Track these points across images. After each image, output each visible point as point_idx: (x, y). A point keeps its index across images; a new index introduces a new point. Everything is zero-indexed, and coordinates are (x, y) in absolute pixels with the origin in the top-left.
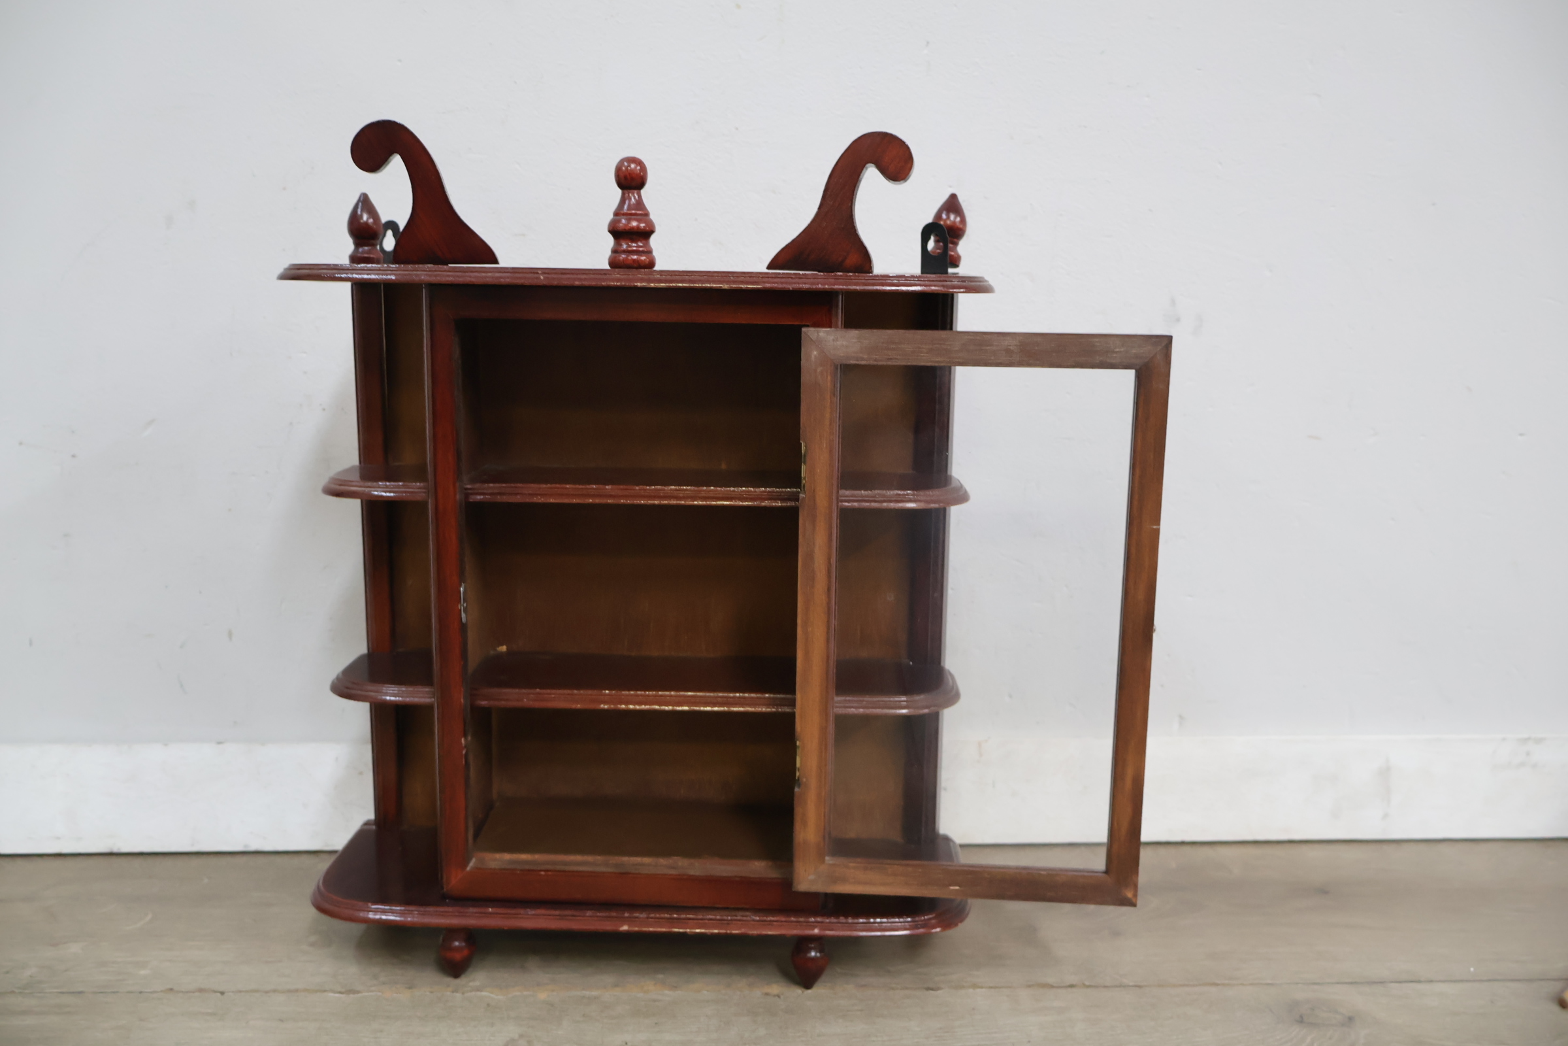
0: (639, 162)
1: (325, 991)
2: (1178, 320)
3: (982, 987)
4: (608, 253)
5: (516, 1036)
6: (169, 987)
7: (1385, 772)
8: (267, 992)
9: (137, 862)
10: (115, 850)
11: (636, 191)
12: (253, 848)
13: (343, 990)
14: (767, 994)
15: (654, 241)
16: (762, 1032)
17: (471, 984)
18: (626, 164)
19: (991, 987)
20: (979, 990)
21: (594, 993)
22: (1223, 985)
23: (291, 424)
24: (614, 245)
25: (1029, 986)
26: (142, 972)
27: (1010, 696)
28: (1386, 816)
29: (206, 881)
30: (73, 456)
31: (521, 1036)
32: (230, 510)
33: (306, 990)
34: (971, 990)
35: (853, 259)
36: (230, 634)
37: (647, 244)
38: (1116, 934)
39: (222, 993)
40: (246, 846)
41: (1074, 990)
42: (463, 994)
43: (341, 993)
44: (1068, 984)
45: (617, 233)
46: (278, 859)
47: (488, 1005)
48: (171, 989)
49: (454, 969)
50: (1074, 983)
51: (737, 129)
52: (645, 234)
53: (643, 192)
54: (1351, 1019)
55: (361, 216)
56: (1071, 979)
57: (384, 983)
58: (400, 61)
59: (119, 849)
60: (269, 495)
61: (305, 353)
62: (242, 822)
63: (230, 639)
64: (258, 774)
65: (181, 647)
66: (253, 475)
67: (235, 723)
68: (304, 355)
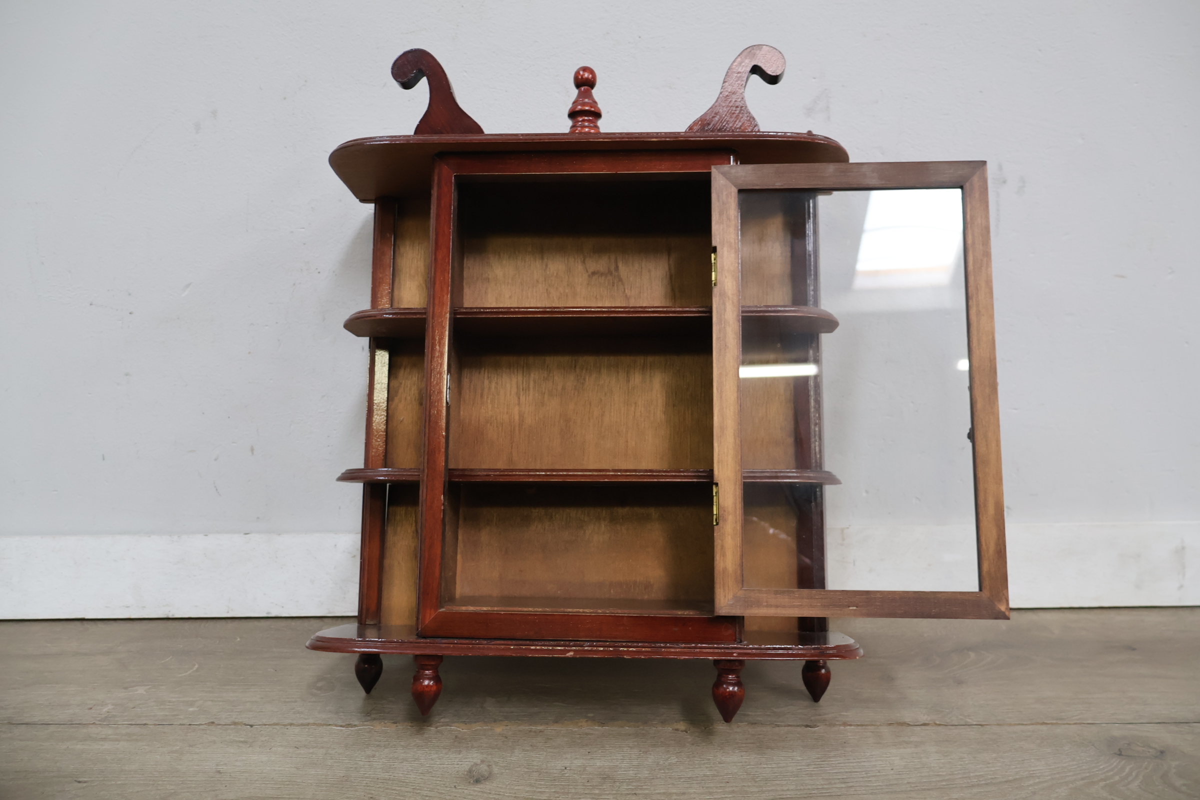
1: (329, 725)
2: (1005, 182)
3: (851, 725)
5: (479, 762)
6: (211, 721)
7: (1181, 551)
8: (285, 725)
9: (187, 625)
10: (170, 616)
11: (590, 90)
12: (273, 615)
13: (344, 724)
14: (677, 730)
16: (674, 759)
17: (442, 720)
19: (858, 725)
20: (850, 728)
21: (540, 728)
22: (1052, 724)
23: (294, 284)
24: (573, 122)
25: (890, 724)
26: (191, 709)
27: (867, 492)
28: (1181, 587)
29: (239, 639)
31: (483, 761)
32: (249, 353)
33: (314, 724)
34: (842, 728)
36: (252, 450)
38: (960, 682)
39: (252, 726)
40: (268, 613)
41: (927, 728)
42: (436, 728)
43: (341, 726)
44: (921, 723)
45: (575, 115)
46: (293, 623)
47: (456, 737)
48: (213, 723)
50: (927, 722)
54: (1162, 752)
56: (924, 718)
57: (375, 719)
59: (173, 615)
60: (279, 340)
61: (304, 228)
62: (265, 594)
63: (253, 453)
64: (277, 557)
65: (216, 460)
66: (267, 326)
67: (258, 518)
68: (303, 230)
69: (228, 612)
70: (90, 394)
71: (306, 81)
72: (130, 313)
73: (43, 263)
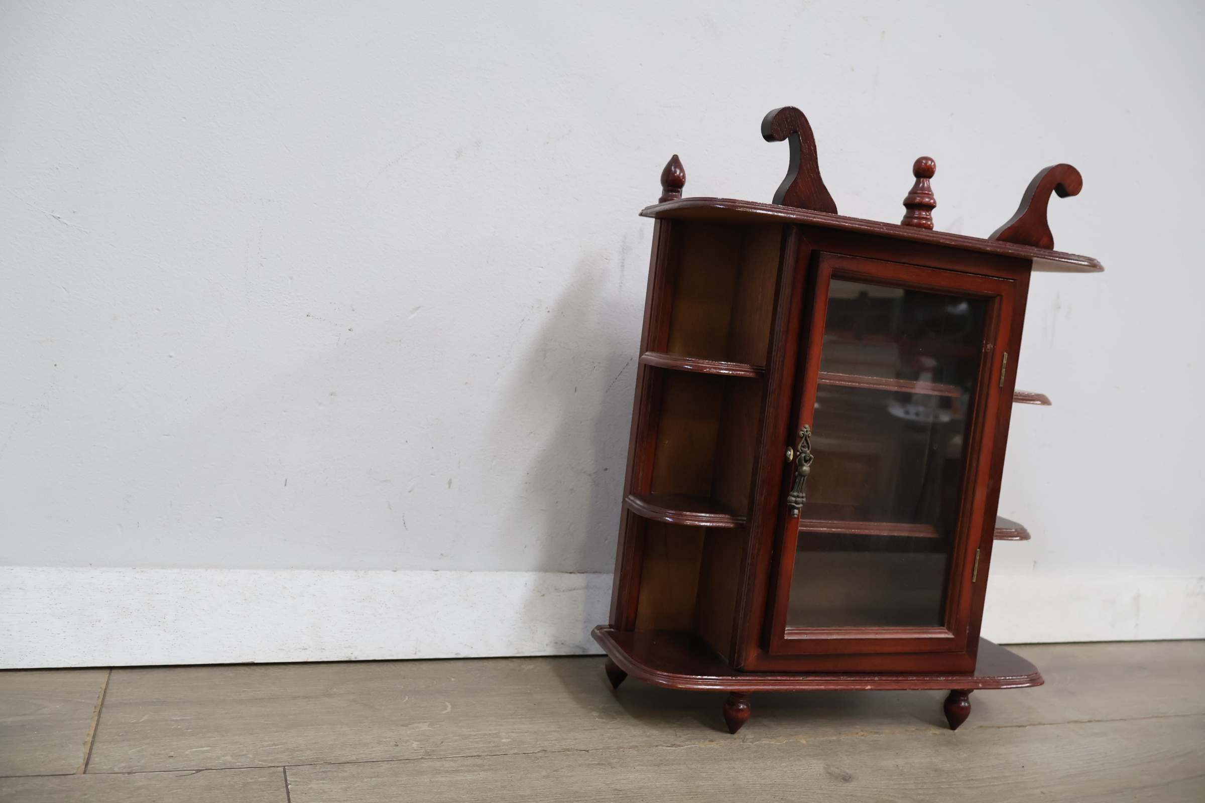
0: (932, 161)
4: (901, 218)
6: (541, 749)
8: (617, 749)
10: (353, 659)
11: (928, 179)
15: (934, 213)
18: (924, 161)
23: (523, 320)
24: (908, 212)
25: (1068, 722)
28: (1136, 626)
32: (466, 383)
35: (1044, 241)
36: (450, 483)
37: (930, 214)
40: (457, 654)
41: (1092, 723)
44: (1087, 720)
45: (910, 204)
48: (545, 750)
49: (731, 726)
50: (1090, 720)
51: (841, 150)
52: (930, 207)
53: (931, 180)
55: (675, 172)
56: (1086, 717)
58: (641, 65)
59: (356, 658)
60: (498, 374)
61: (542, 267)
62: (454, 634)
63: (450, 487)
64: (467, 595)
65: (410, 492)
66: (489, 358)
67: (442, 555)
68: (541, 269)
69: (415, 654)
70: (285, 411)
71: (570, 131)
72: (350, 330)
73: (262, 265)
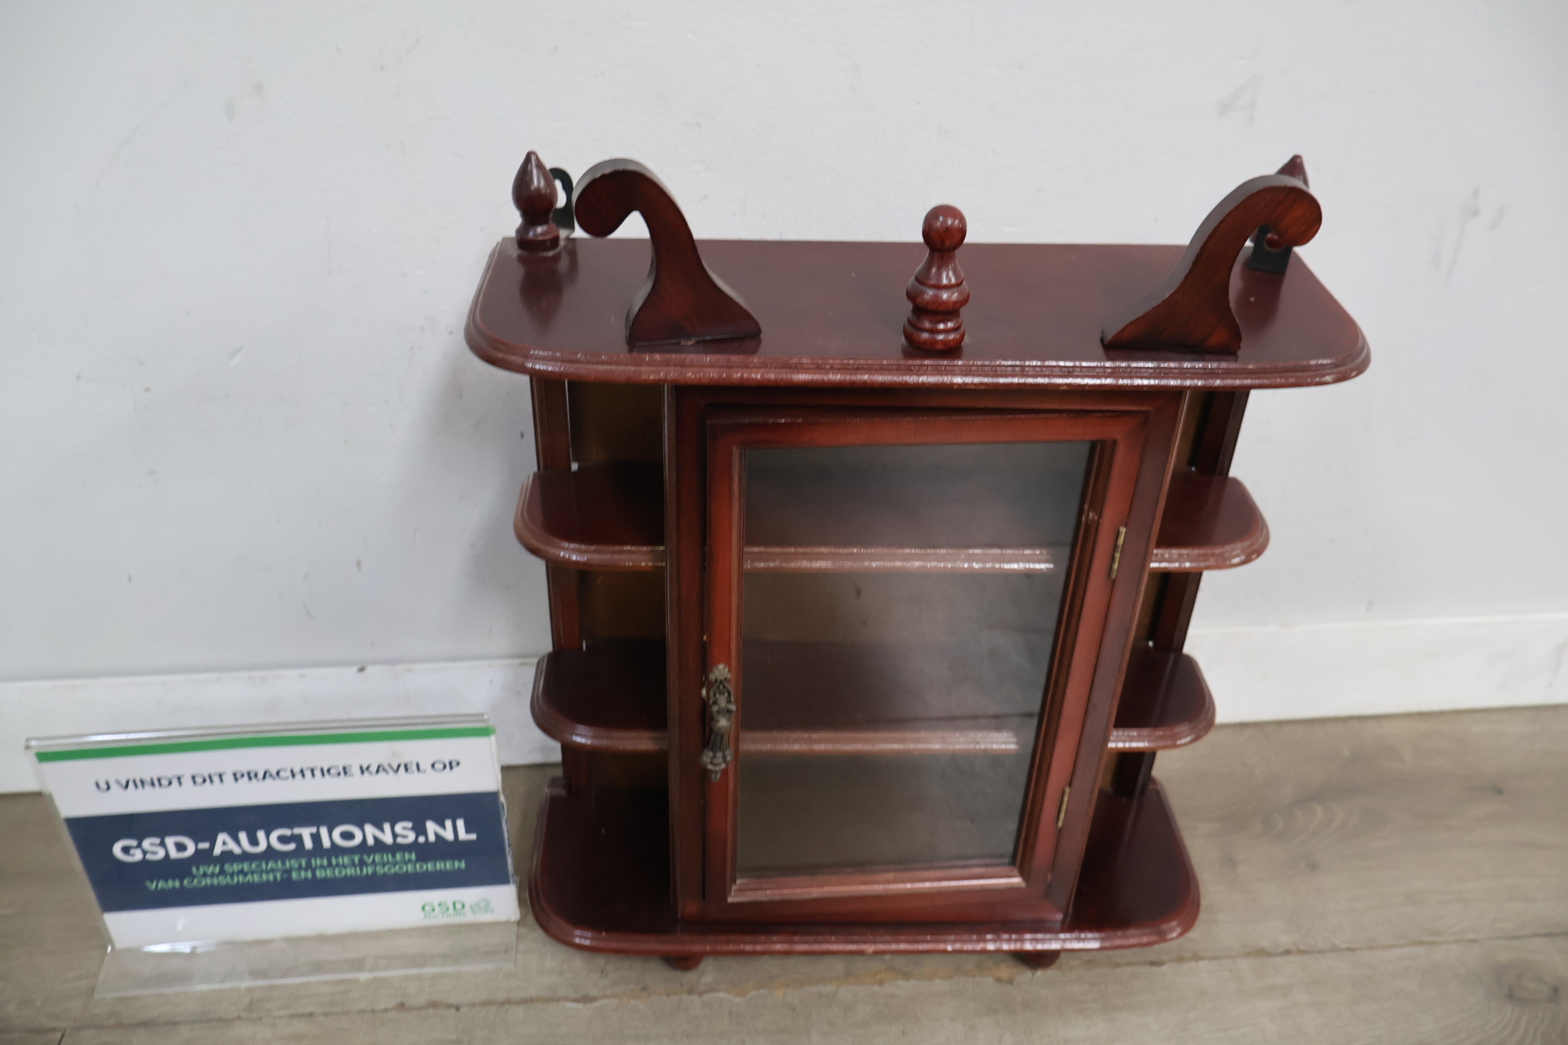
1: (558, 1000)
2: (1476, 214)
3: (1202, 959)
6: (398, 1000)
8: (502, 1004)
13: (578, 996)
14: (999, 980)
17: (703, 979)
19: (1211, 958)
20: (1202, 964)
21: (829, 988)
22: (1429, 943)
25: (1248, 954)
30: (147, 390)
33: (539, 999)
34: (1193, 964)
35: (1218, 337)
36: (359, 564)
41: (1291, 958)
42: (700, 996)
43: (576, 1001)
44: (1283, 949)
47: (730, 1013)
48: (403, 1005)
50: (1289, 947)
54: (1556, 990)
55: (530, 182)
56: (1285, 940)
57: (616, 983)
60: (391, 425)
63: (360, 569)
